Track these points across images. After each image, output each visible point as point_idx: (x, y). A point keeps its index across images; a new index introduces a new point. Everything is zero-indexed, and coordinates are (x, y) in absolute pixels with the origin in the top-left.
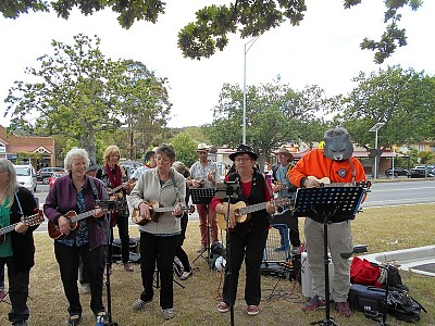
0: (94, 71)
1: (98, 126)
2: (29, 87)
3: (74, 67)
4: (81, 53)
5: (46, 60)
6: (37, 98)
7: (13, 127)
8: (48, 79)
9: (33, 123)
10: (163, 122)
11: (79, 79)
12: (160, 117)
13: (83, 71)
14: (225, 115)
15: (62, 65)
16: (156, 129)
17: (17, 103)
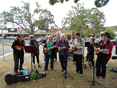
0: (82, 13)
1: (82, 27)
2: (66, 18)
3: (77, 12)
4: (78, 8)
5: (70, 11)
6: (68, 21)
7: (63, 28)
8: (70, 16)
9: (67, 27)
10: (102, 25)
11: (78, 15)
13: (79, 13)
15: (74, 12)
16: (100, 28)
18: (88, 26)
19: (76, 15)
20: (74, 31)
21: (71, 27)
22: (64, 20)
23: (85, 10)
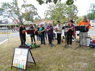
0: (59, 6)
1: (60, 17)
2: (48, 11)
3: (55, 6)
5: (50, 5)
6: (49, 13)
7: (45, 19)
8: (51, 9)
9: (49, 18)
10: (76, 15)
11: (56, 8)
12: (75, 14)
13: (57, 6)
14: (91, 12)
15: (53, 6)
16: (74, 17)
17: (46, 14)
18: (64, 16)
19: (55, 8)
20: (54, 21)
21: (52, 18)
22: (46, 13)
23: (62, 4)
